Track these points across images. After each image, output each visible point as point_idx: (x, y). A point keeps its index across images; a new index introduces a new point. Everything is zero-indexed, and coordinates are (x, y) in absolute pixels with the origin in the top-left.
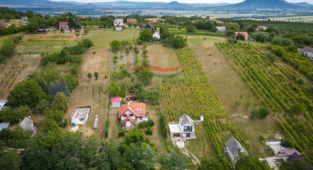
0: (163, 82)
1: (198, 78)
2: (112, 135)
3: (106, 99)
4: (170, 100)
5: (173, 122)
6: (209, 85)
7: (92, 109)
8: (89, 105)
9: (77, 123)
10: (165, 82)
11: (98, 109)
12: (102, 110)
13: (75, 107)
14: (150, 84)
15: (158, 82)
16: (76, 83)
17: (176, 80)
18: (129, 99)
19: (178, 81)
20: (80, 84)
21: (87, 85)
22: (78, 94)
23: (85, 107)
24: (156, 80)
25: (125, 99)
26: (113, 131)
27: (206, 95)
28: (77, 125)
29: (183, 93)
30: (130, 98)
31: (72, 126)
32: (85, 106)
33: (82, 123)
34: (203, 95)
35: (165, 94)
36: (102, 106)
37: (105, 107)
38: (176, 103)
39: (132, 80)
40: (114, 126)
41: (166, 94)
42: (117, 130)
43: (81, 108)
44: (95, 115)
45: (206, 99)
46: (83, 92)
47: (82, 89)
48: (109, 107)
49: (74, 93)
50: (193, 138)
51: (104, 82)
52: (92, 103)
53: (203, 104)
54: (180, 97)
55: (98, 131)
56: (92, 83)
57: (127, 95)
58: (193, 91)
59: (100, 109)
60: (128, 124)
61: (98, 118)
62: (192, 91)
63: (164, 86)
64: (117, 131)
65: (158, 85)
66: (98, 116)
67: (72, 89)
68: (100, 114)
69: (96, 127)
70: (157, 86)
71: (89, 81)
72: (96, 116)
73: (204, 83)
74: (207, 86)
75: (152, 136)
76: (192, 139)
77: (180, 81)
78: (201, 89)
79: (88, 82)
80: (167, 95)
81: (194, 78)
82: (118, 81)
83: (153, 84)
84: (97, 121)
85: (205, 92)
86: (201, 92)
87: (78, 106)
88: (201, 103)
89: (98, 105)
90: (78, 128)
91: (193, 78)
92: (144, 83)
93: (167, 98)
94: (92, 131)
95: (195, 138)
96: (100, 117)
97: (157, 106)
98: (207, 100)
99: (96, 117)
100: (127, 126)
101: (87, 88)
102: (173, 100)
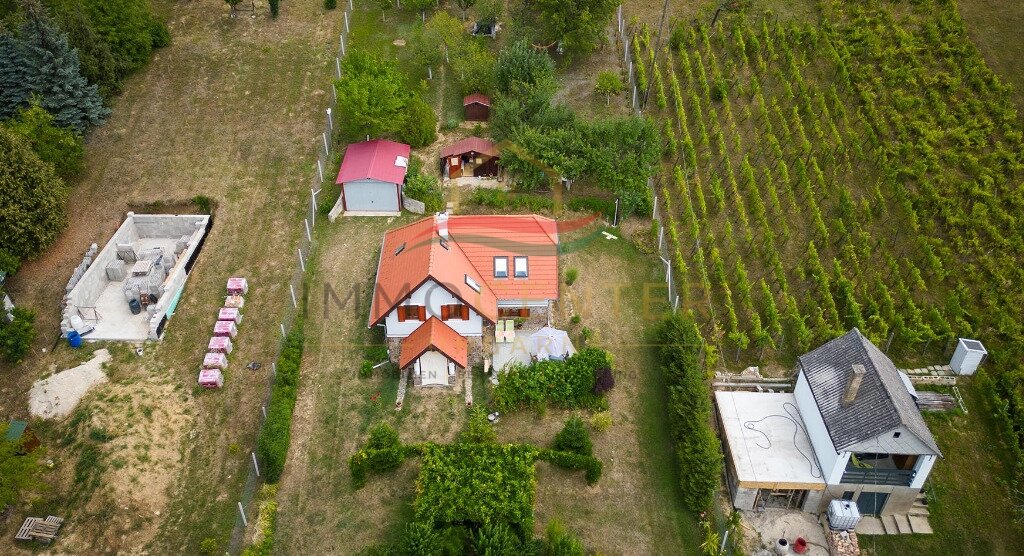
0: (675, 48)
1: (904, 23)
2: (313, 455)
3: (314, 154)
4: (725, 183)
5: (752, 372)
6: (989, 82)
7: (217, 222)
8: (207, 194)
9: (101, 333)
10: (688, 46)
11: (255, 222)
12: (280, 233)
13: (122, 201)
14: (594, 58)
15: (643, 45)
16: (145, 37)
17: (761, 37)
18: (455, 161)
19: (776, 44)
20: (179, 40)
21: (216, 47)
22: (155, 107)
23: (180, 207)
24: (629, 30)
25: (428, 159)
26: (328, 420)
27: (974, 159)
28: (102, 344)
29: (811, 135)
30: (465, 158)
31: (65, 354)
32: (181, 195)
33: (135, 330)
34: (949, 152)
35: (688, 138)
36: (286, 207)
37: (301, 214)
38: (761, 205)
39: (485, 28)
40: (338, 377)
41: (696, 137)
42: (353, 407)
43: (156, 208)
44: (231, 271)
45: (976, 190)
46: (186, 99)
47: (181, 75)
48: (324, 211)
49: (132, 100)
50: (905, 530)
51: (319, 33)
52: (226, 183)
53: (963, 228)
54: (792, 162)
55: (227, 413)
56: (246, 37)
57: (445, 129)
58: (881, 122)
59: (268, 226)
60: (433, 371)
61: (248, 298)
62: (870, 120)
63: (680, 72)
64: (356, 420)
65: (642, 67)
66: (243, 283)
67: (122, 73)
68: (264, 269)
69: (213, 376)
70: (637, 75)
71: (231, 23)
72: (231, 285)
73: (950, 61)
74: (976, 88)
75: (596, 489)
76: (900, 537)
77: (785, 45)
78: (931, 104)
79: (224, 33)
80: (698, 144)
81: (881, 28)
82: (402, 29)
83: (613, 59)
84: (231, 326)
85: (958, 131)
86: (936, 134)
87: (137, 196)
88: (942, 220)
89: (258, 195)
90: (100, 376)
91: (873, 24)
92: (553, 51)
93: (704, 164)
94: (191, 402)
95: (922, 527)
96: (259, 291)
97: (631, 227)
98: (981, 199)
99: (230, 292)
100: (425, 382)
101: (215, 68)
102: (742, 186)
